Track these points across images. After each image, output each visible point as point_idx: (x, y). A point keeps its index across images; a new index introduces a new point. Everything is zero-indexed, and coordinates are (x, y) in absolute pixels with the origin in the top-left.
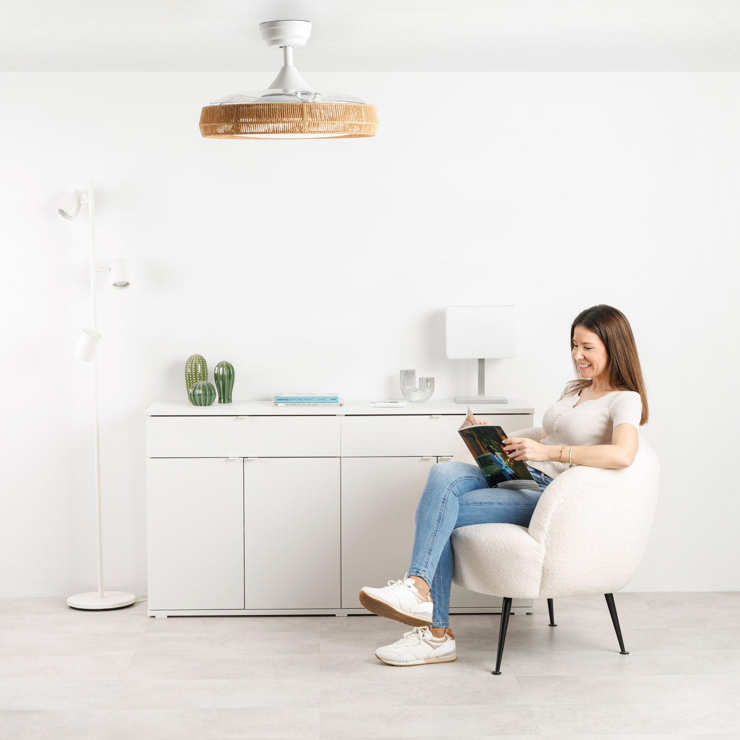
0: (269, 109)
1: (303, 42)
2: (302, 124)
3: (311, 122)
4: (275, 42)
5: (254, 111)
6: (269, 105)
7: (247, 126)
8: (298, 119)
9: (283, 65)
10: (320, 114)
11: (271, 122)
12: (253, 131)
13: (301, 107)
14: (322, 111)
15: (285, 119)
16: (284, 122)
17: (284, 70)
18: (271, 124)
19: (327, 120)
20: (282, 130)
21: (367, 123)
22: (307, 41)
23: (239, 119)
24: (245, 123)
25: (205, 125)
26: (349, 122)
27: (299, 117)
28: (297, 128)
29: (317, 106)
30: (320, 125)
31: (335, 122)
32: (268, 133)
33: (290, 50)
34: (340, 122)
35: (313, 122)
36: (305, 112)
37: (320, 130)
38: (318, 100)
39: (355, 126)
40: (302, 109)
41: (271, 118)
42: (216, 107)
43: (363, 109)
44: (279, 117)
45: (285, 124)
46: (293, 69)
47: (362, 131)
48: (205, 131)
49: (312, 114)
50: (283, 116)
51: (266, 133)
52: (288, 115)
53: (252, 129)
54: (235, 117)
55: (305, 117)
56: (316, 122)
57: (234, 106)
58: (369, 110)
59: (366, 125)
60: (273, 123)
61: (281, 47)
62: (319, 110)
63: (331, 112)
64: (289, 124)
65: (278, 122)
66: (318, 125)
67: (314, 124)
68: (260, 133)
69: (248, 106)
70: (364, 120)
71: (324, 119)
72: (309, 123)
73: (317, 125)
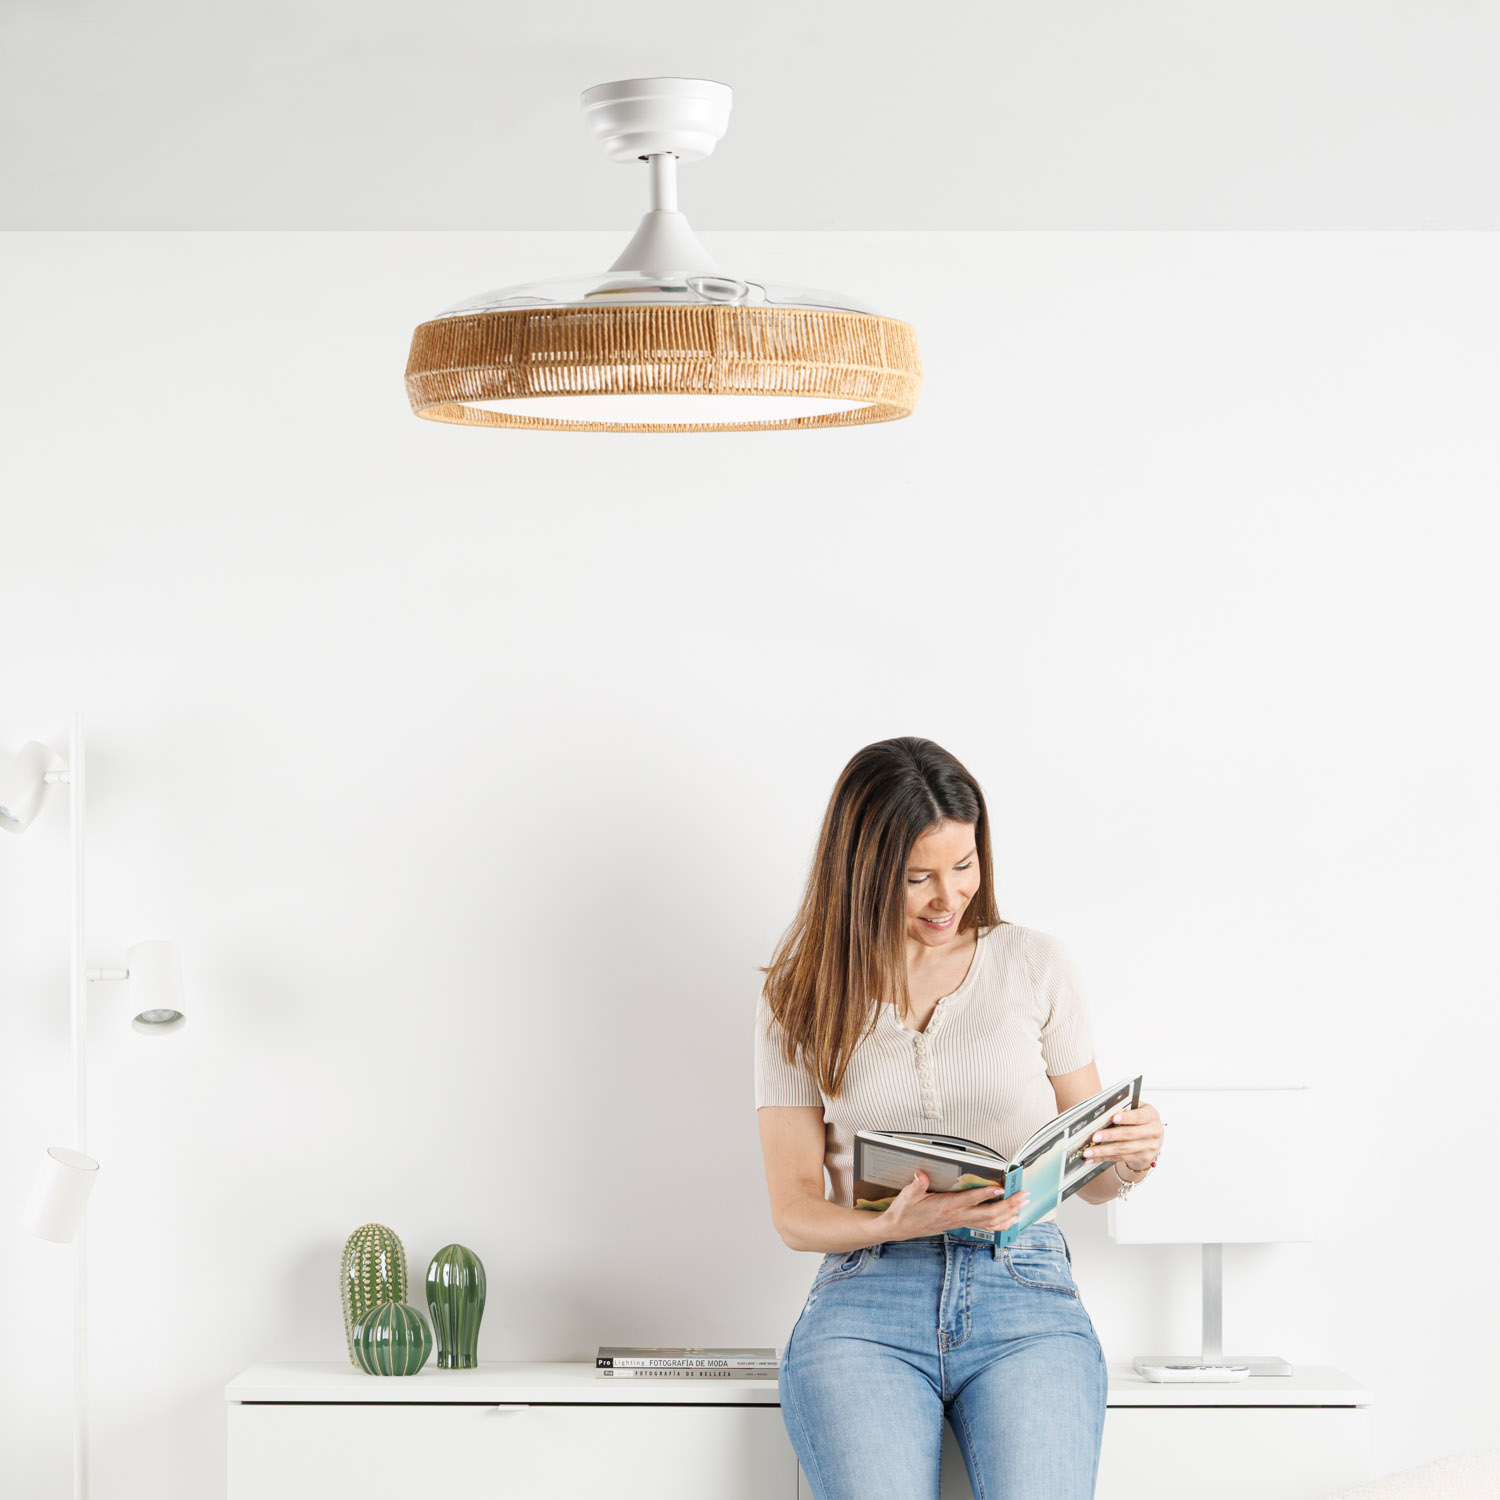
0: (615, 324)
1: (707, 143)
2: (709, 366)
3: (736, 361)
4: (631, 139)
5: (573, 330)
6: (615, 313)
7: (551, 371)
8: (700, 352)
9: (648, 209)
10: (763, 340)
11: (622, 360)
12: (568, 388)
13: (709, 320)
14: (769, 332)
15: (662, 353)
16: (660, 359)
17: (652, 224)
18: (620, 367)
19: (783, 358)
20: (651, 385)
21: (894, 372)
22: (719, 143)
23: (527, 354)
24: (544, 363)
25: (424, 374)
26: (844, 366)
27: (701, 348)
28: (695, 379)
29: (753, 315)
30: (761, 370)
31: (803, 363)
32: (612, 391)
33: (669, 165)
34: (820, 364)
35: (743, 361)
36: (720, 333)
37: (760, 387)
38: (755, 299)
39: (860, 378)
40: (710, 325)
41: (621, 348)
42: (462, 321)
43: (882, 331)
44: (645, 347)
45: (663, 366)
46: (677, 222)
47: (879, 393)
48: (426, 391)
49: (738, 339)
50: (655, 344)
51: (606, 391)
52: (670, 342)
53: (567, 381)
54: (515, 346)
55: (721, 347)
56: (749, 361)
57: (513, 315)
58: (896, 332)
59: (890, 377)
60: (628, 364)
61: (642, 158)
62: (759, 328)
63: (793, 335)
64: (674, 367)
65: (641, 360)
66: (756, 371)
67: (743, 365)
68: (587, 392)
69: (555, 314)
70: (884, 362)
71: (773, 355)
72: (731, 364)
73: (752, 369)
